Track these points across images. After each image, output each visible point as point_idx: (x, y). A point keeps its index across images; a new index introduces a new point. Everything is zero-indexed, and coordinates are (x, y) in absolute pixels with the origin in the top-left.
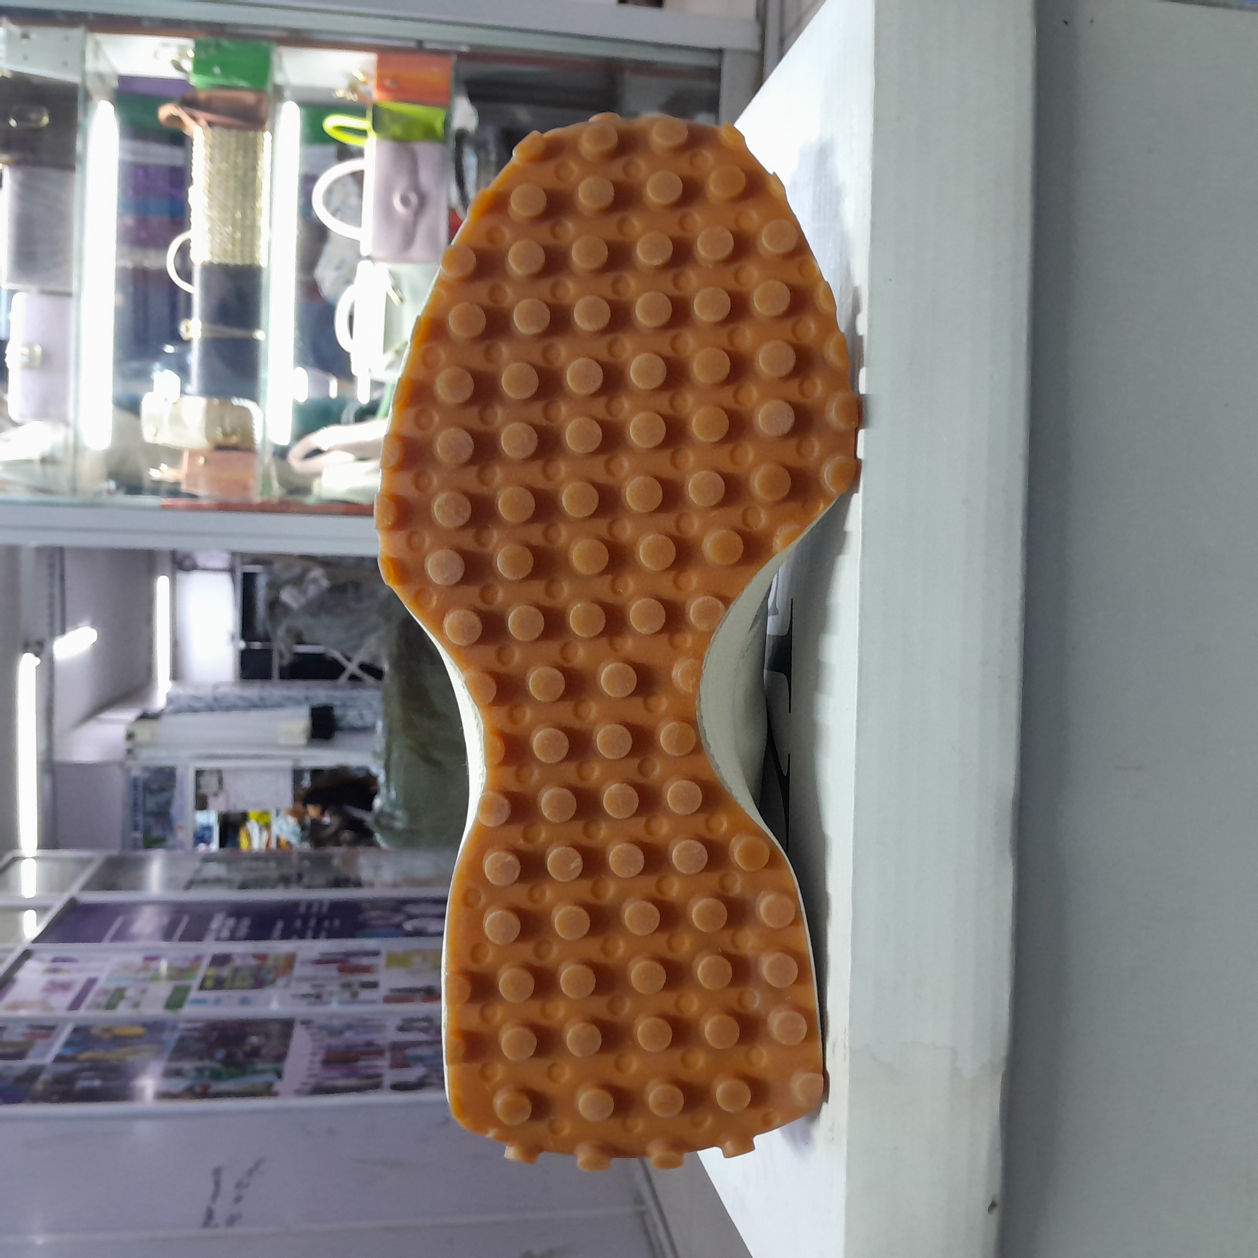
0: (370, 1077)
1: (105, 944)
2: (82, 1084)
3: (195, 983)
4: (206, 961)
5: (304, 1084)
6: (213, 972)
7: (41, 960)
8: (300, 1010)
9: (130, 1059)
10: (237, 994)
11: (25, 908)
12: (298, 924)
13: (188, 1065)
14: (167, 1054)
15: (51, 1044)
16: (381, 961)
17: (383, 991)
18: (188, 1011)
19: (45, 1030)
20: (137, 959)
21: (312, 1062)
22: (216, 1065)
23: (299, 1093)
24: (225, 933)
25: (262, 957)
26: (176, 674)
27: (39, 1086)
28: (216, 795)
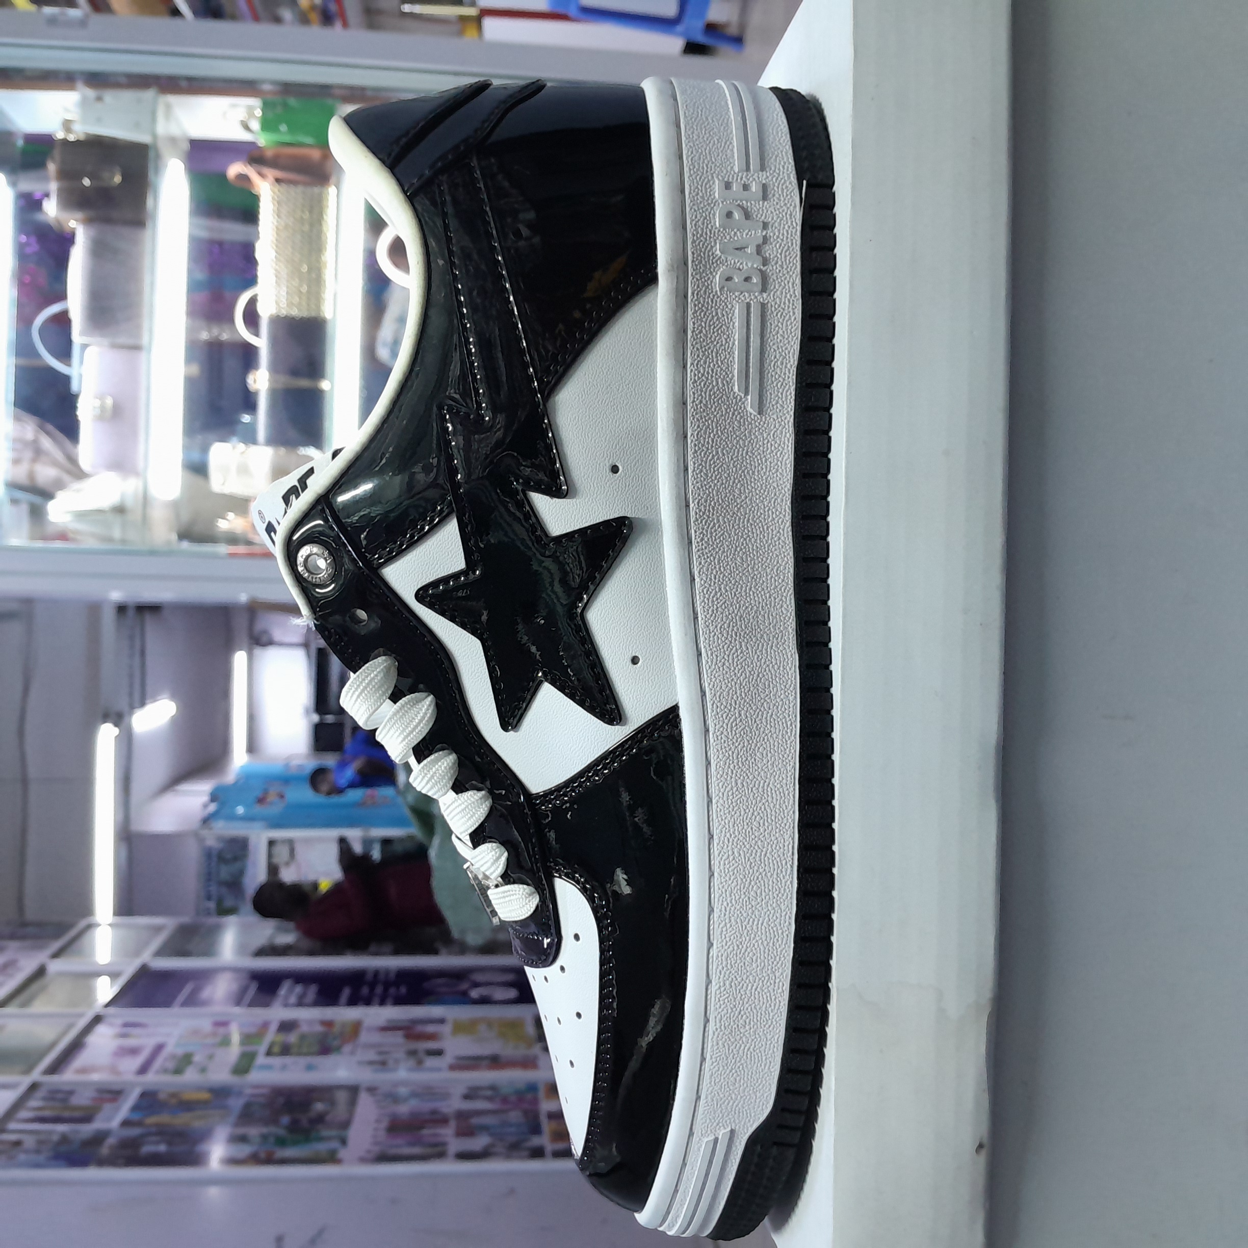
0: (436, 1145)
1: (175, 1010)
2: (147, 1149)
3: (263, 1048)
4: (274, 1027)
5: (369, 1151)
6: (281, 1038)
7: (111, 1025)
8: (366, 1076)
9: (197, 1124)
10: (303, 1061)
11: (98, 974)
12: (365, 990)
13: (254, 1131)
14: (232, 1119)
15: (117, 1109)
16: (446, 1029)
17: (448, 1059)
18: (256, 1076)
19: (112, 1094)
20: (206, 1025)
21: (376, 1129)
22: (281, 1132)
23: (363, 1160)
24: (293, 999)
25: (328, 1024)
26: (252, 748)
27: (105, 1150)
28: (287, 864)
